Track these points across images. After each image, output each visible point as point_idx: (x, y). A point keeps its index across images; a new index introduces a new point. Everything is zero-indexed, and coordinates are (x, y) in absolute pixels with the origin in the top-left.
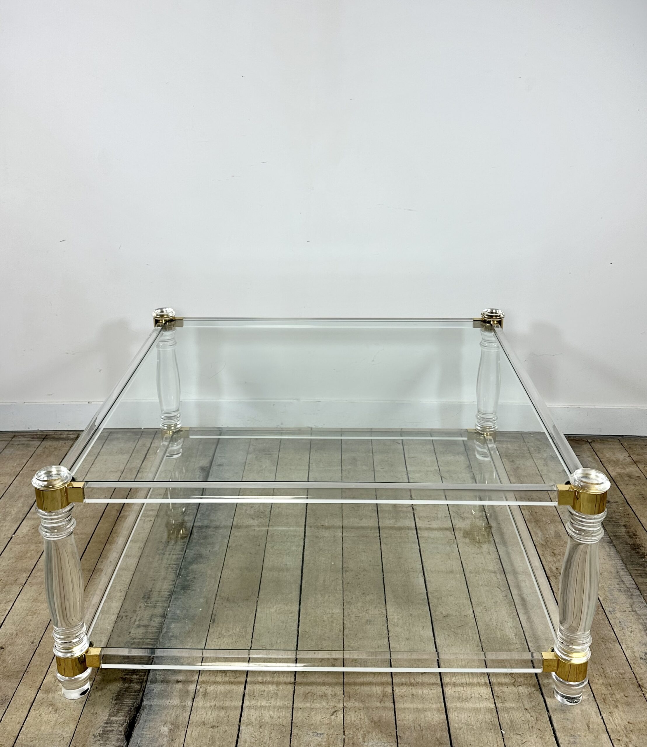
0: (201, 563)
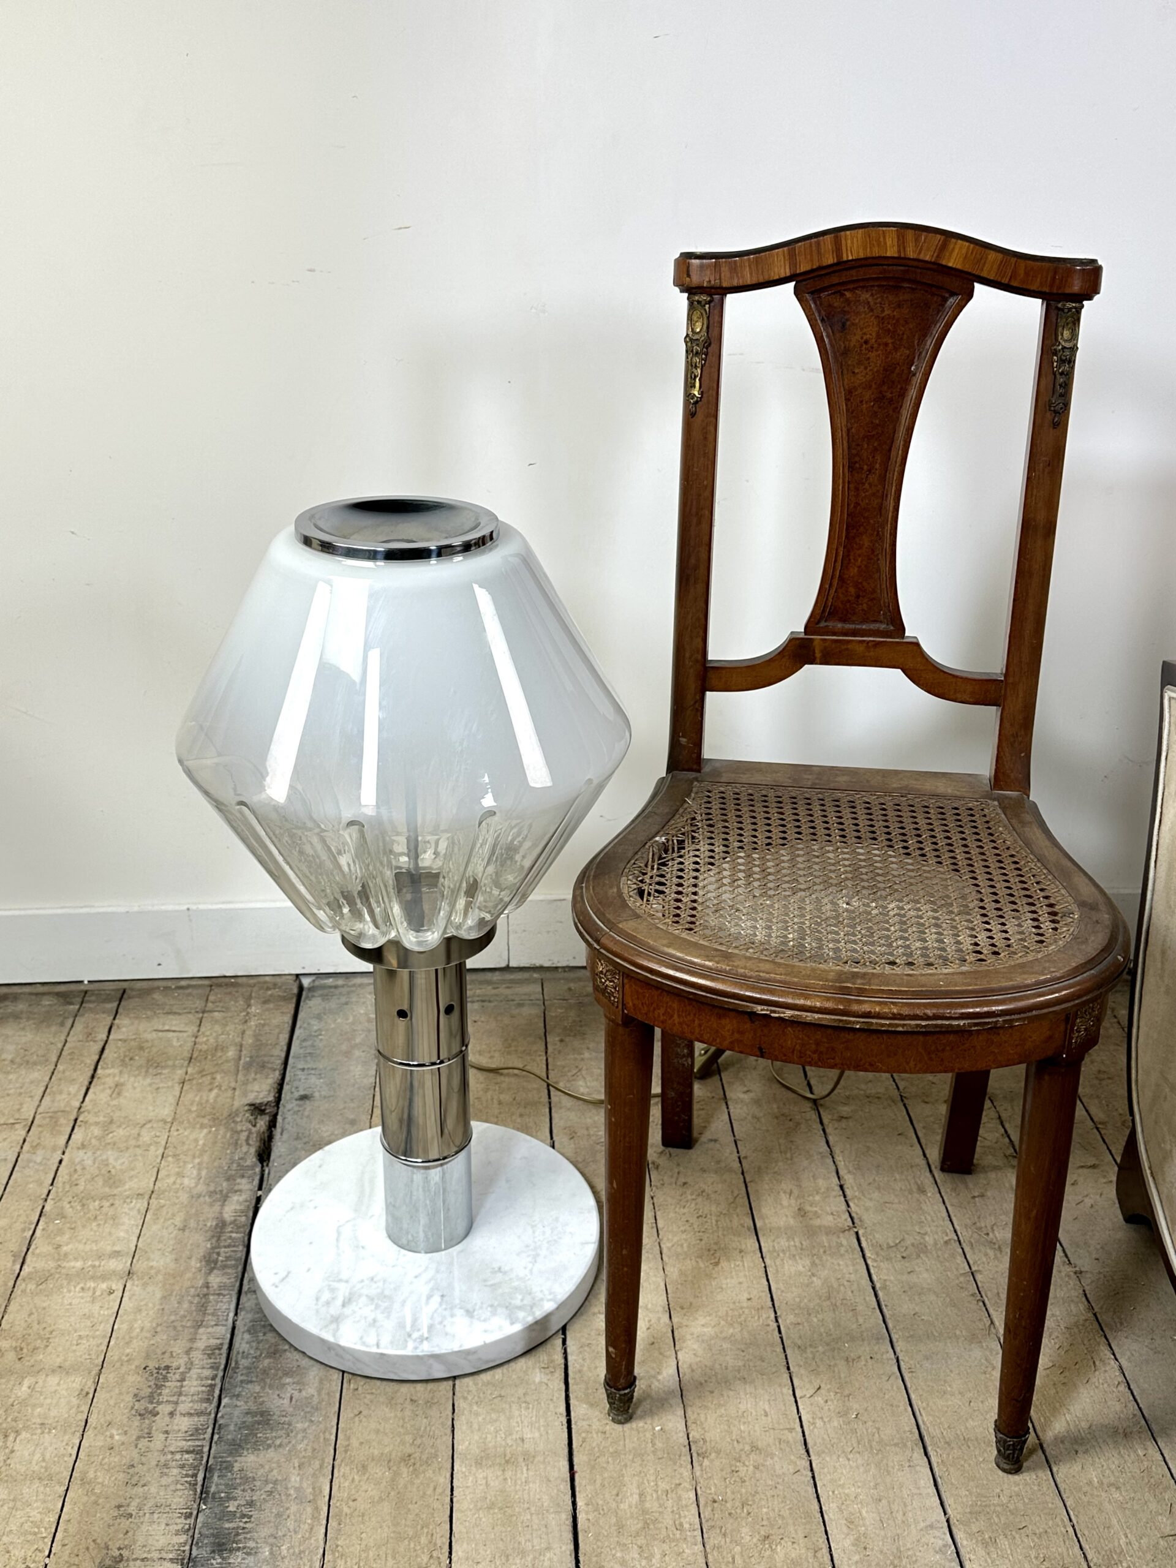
0: (269, 1446)
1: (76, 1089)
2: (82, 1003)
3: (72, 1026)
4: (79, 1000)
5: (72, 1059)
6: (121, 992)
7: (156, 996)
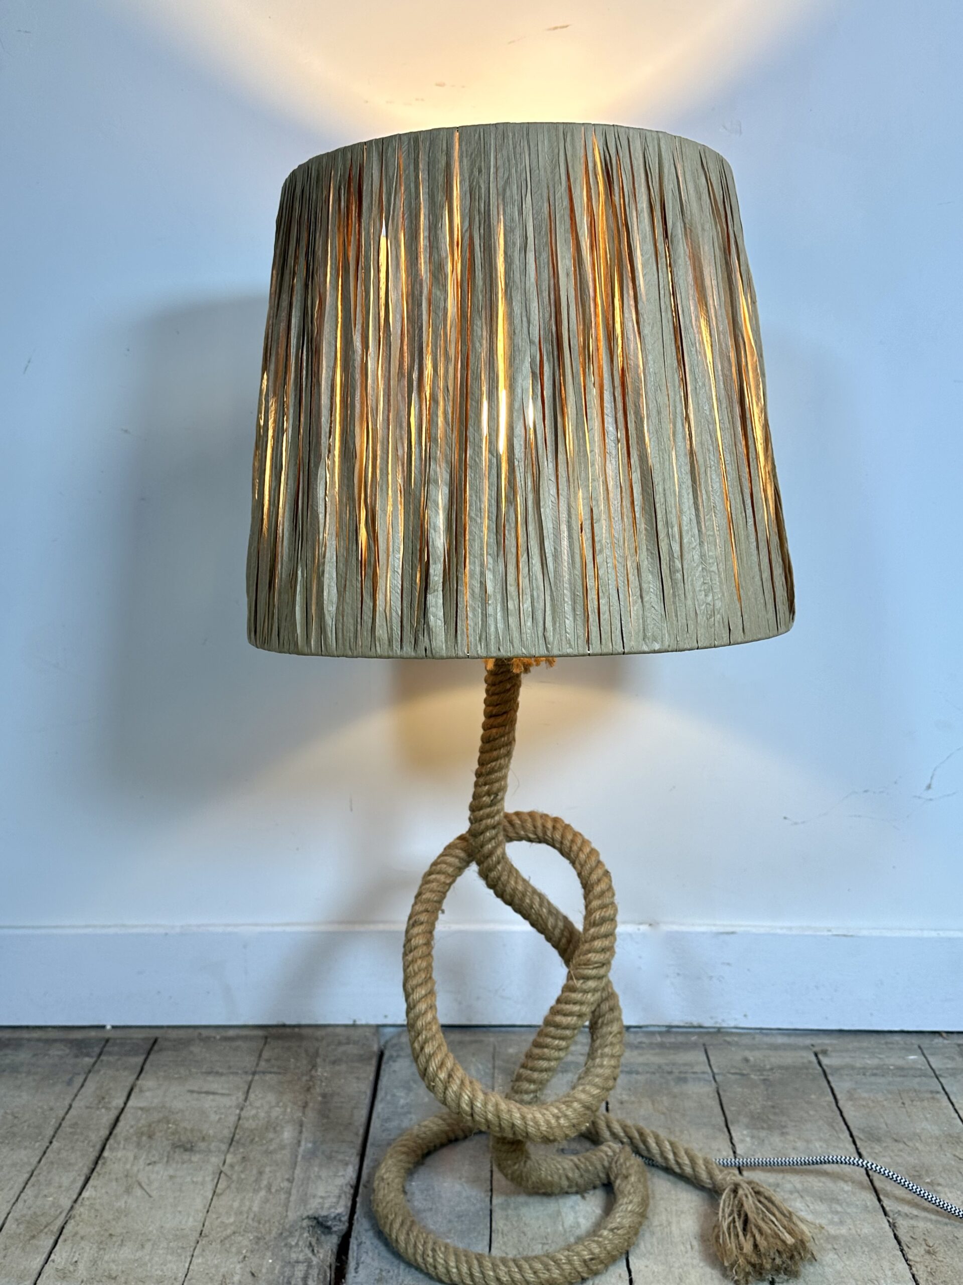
1: (71, 1179)
2: (100, 1054)
3: (82, 1086)
4: (97, 1050)
5: (73, 1134)
6: (152, 1042)
7: (196, 1049)
